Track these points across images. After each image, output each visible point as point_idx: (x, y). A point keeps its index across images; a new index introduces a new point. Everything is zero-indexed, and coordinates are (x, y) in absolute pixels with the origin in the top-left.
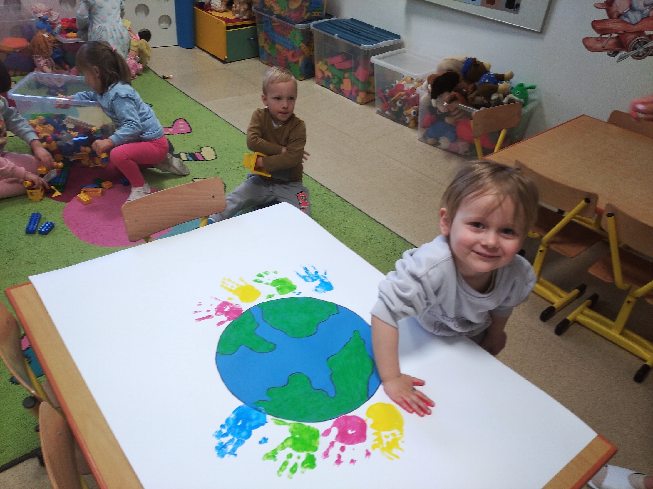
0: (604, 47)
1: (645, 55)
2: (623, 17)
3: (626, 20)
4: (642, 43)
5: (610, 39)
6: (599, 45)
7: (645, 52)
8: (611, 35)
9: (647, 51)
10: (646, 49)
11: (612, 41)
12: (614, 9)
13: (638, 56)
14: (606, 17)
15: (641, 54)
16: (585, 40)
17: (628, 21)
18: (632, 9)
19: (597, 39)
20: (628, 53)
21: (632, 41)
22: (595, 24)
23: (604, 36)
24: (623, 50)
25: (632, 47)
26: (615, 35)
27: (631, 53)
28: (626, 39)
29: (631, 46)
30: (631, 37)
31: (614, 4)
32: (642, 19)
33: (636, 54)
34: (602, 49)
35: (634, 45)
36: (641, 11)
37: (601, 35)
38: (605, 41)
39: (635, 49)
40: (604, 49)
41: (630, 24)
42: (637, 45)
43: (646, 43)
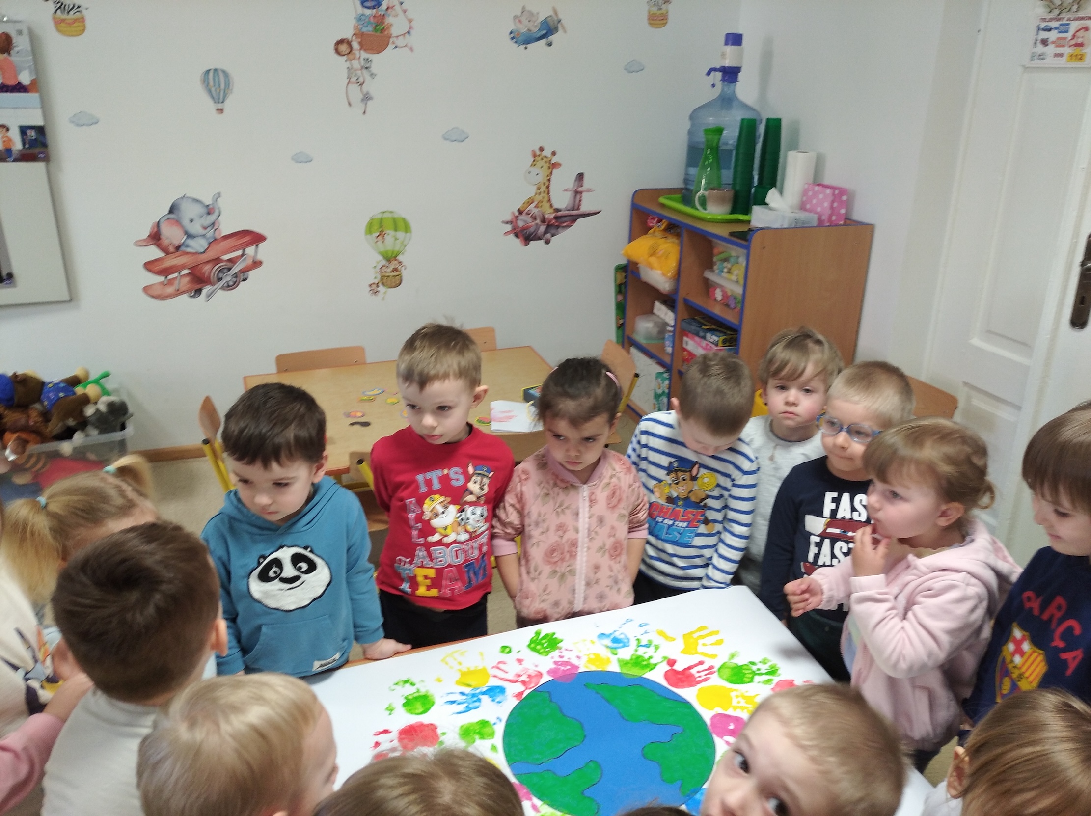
0: (178, 290)
1: (236, 283)
2: (183, 249)
3: (189, 250)
4: (226, 270)
5: (182, 279)
6: (170, 290)
7: (235, 280)
8: (180, 272)
9: (236, 277)
10: (235, 275)
11: (187, 279)
12: (165, 241)
13: (228, 286)
14: (160, 254)
15: (231, 283)
16: (146, 289)
17: (194, 251)
18: (190, 236)
19: (162, 283)
20: (215, 286)
21: (211, 272)
22: (149, 266)
23: (170, 277)
24: (206, 286)
25: (215, 279)
26: (186, 271)
27: (219, 286)
28: (203, 271)
29: (213, 278)
30: (207, 268)
31: (162, 237)
32: (210, 243)
33: (226, 285)
34: (178, 293)
35: (215, 276)
36: (204, 236)
37: (166, 277)
38: (177, 282)
39: (220, 279)
40: (179, 292)
41: (196, 253)
42: (221, 275)
43: (229, 269)
